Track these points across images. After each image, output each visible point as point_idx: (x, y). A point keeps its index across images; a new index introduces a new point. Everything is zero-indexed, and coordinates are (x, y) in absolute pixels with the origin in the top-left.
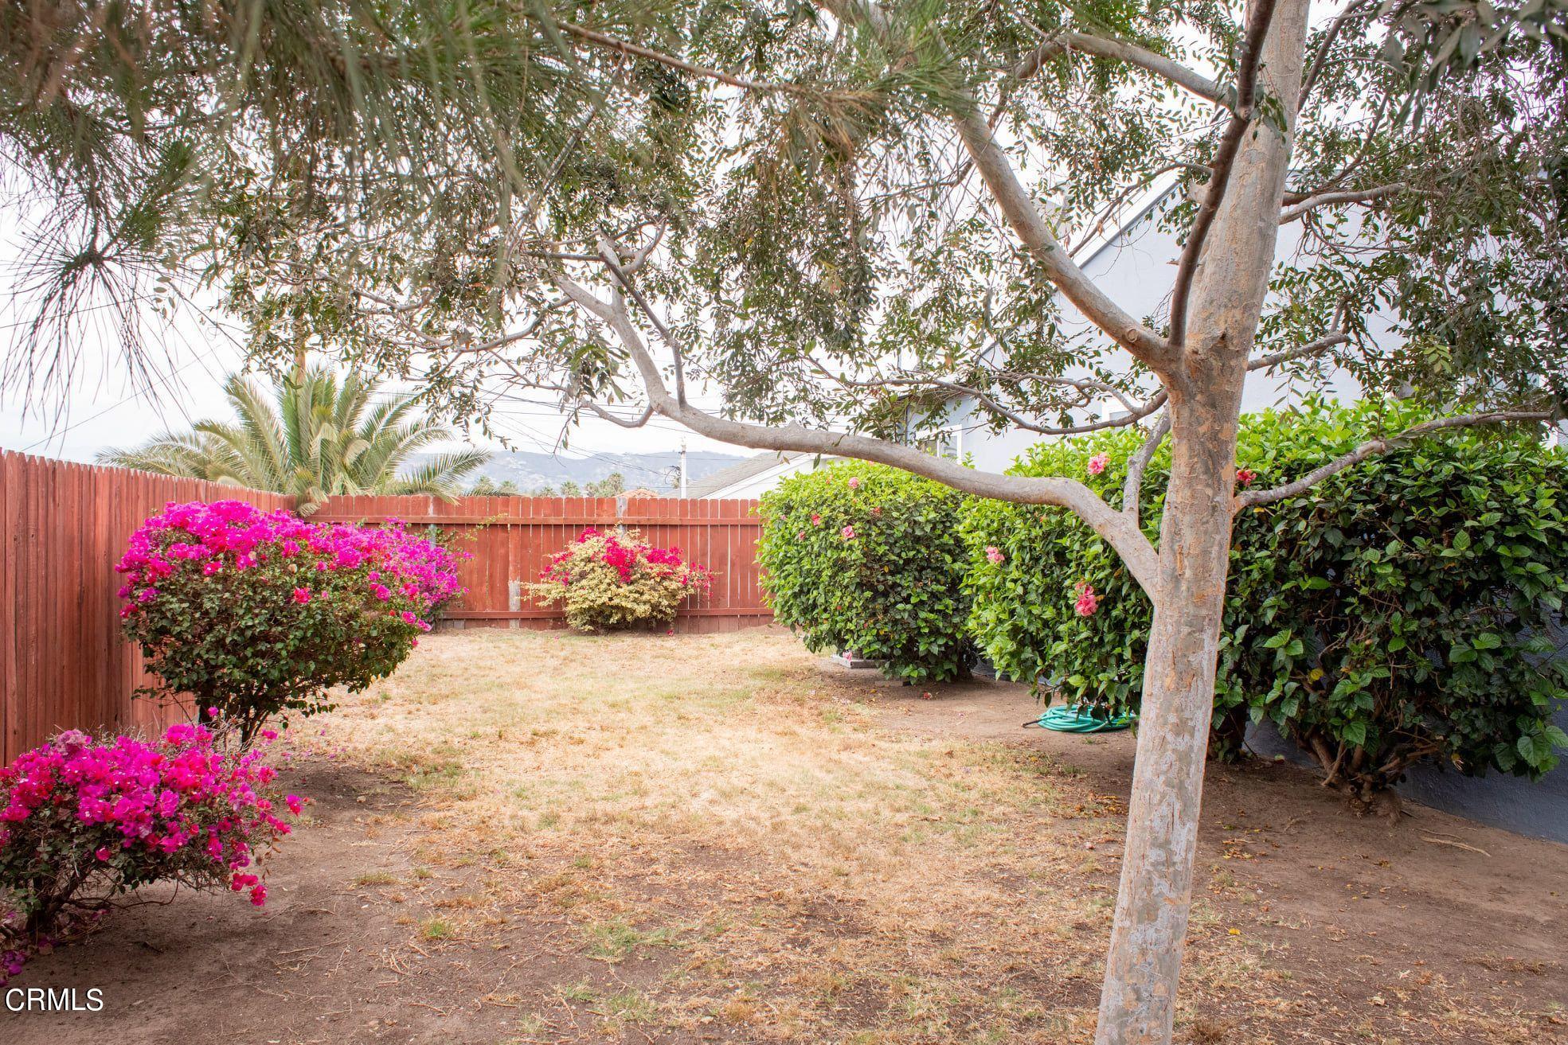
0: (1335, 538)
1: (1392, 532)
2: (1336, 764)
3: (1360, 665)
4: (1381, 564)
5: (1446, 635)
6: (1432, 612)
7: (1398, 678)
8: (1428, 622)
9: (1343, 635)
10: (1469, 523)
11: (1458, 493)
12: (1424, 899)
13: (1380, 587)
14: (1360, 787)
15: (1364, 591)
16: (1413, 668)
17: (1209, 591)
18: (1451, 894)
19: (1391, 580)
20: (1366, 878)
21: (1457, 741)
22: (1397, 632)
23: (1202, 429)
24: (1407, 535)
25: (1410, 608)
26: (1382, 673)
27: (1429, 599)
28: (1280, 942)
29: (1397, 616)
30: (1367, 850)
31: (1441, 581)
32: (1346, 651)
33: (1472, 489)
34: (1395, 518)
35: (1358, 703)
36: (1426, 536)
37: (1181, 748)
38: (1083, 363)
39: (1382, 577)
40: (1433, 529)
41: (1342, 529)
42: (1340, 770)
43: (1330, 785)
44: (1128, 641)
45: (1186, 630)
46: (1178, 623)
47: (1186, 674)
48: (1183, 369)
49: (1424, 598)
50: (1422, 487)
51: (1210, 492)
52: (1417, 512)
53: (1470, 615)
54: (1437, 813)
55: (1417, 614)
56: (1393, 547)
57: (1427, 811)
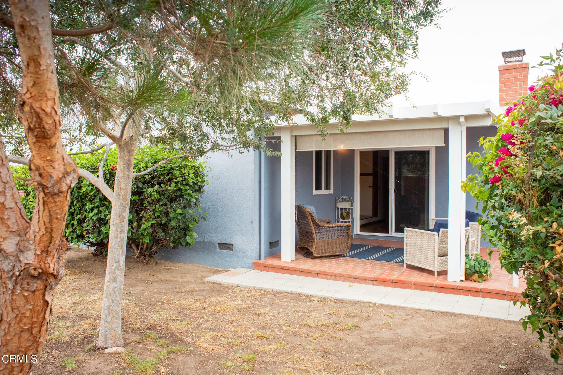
0: (141, 185)
1: (155, 183)
2: (139, 251)
3: (147, 220)
4: (153, 192)
5: (169, 210)
6: (165, 204)
7: (158, 223)
8: (165, 207)
9: (143, 212)
10: (175, 180)
11: (172, 173)
12: (167, 281)
13: (153, 198)
14: (145, 256)
15: (149, 199)
16: (161, 220)
17: (127, 198)
18: (172, 279)
19: (156, 196)
20: (151, 279)
21: (172, 239)
22: (157, 210)
23: (126, 158)
24: (159, 184)
25: (160, 204)
26: (154, 222)
27: (165, 201)
28: (132, 296)
29: (157, 206)
30: (149, 273)
31: (168, 196)
32: (143, 216)
33: (175, 171)
34: (156, 179)
35: (147, 231)
36: (164, 184)
37: (122, 237)
38: (68, 133)
39: (154, 195)
40: (166, 182)
41: (142, 182)
42: (140, 252)
43: (137, 257)
44: (76, 219)
45: (122, 207)
46: (120, 206)
47: (122, 218)
48: (122, 143)
49: (164, 200)
50: (163, 171)
51: (128, 173)
52: (162, 178)
53: (175, 205)
54: (165, 262)
55: (162, 205)
56: (156, 187)
57: (163, 261)
